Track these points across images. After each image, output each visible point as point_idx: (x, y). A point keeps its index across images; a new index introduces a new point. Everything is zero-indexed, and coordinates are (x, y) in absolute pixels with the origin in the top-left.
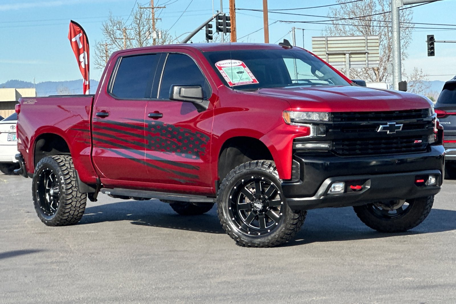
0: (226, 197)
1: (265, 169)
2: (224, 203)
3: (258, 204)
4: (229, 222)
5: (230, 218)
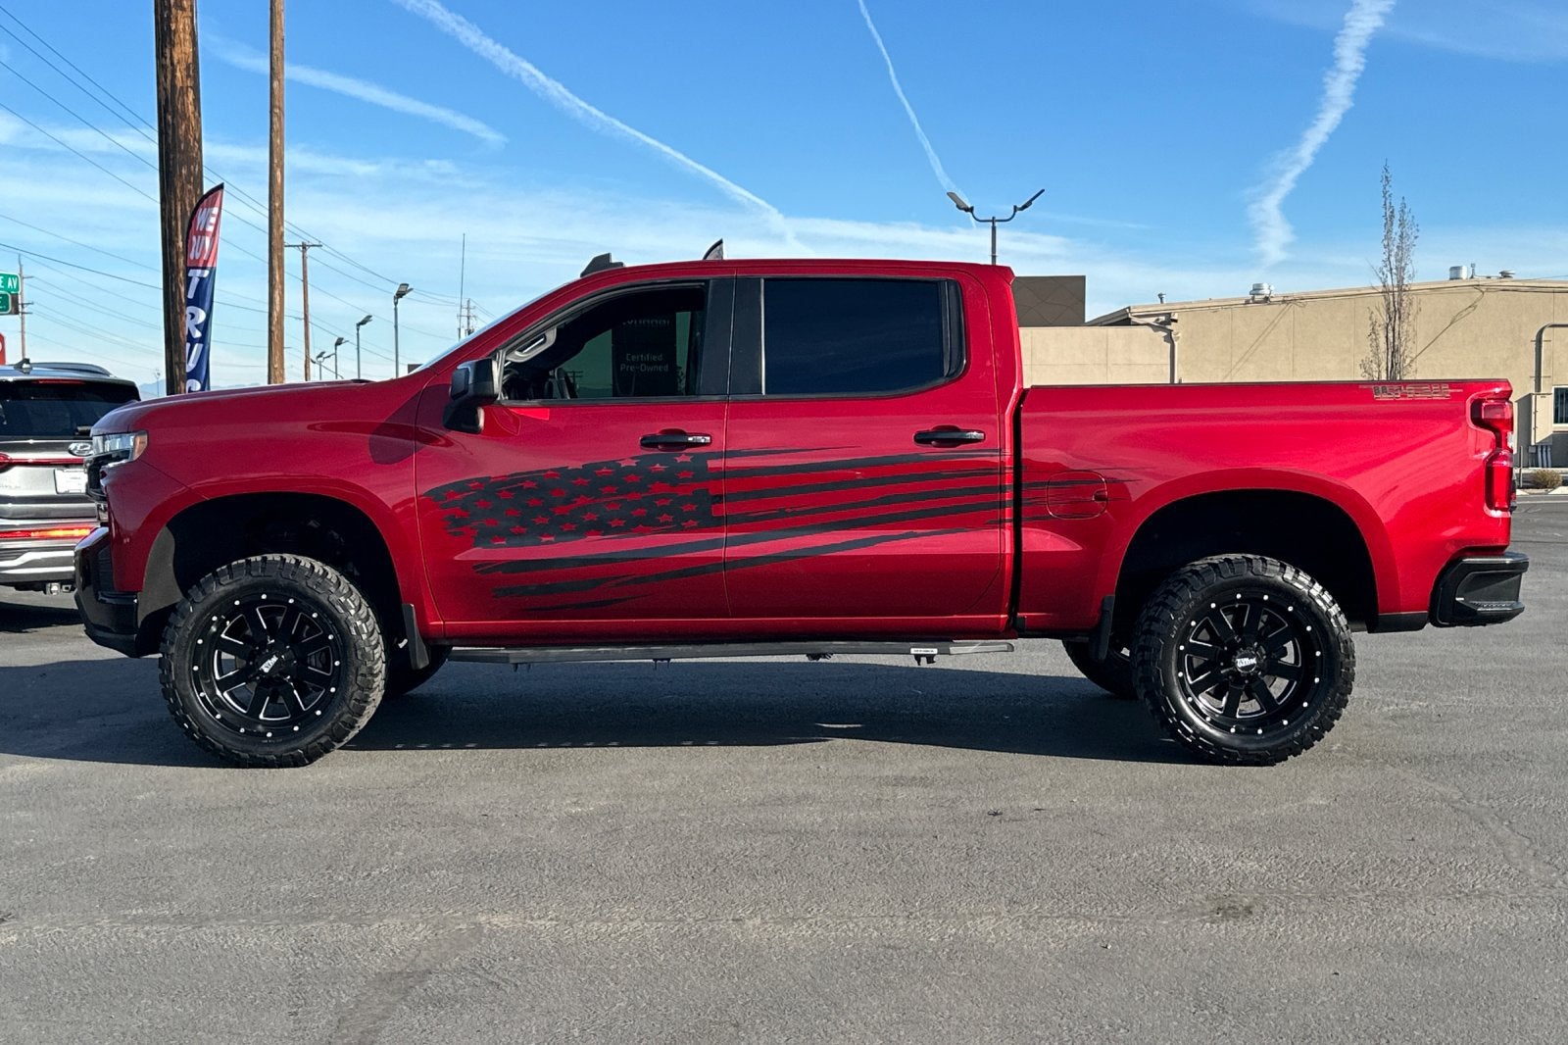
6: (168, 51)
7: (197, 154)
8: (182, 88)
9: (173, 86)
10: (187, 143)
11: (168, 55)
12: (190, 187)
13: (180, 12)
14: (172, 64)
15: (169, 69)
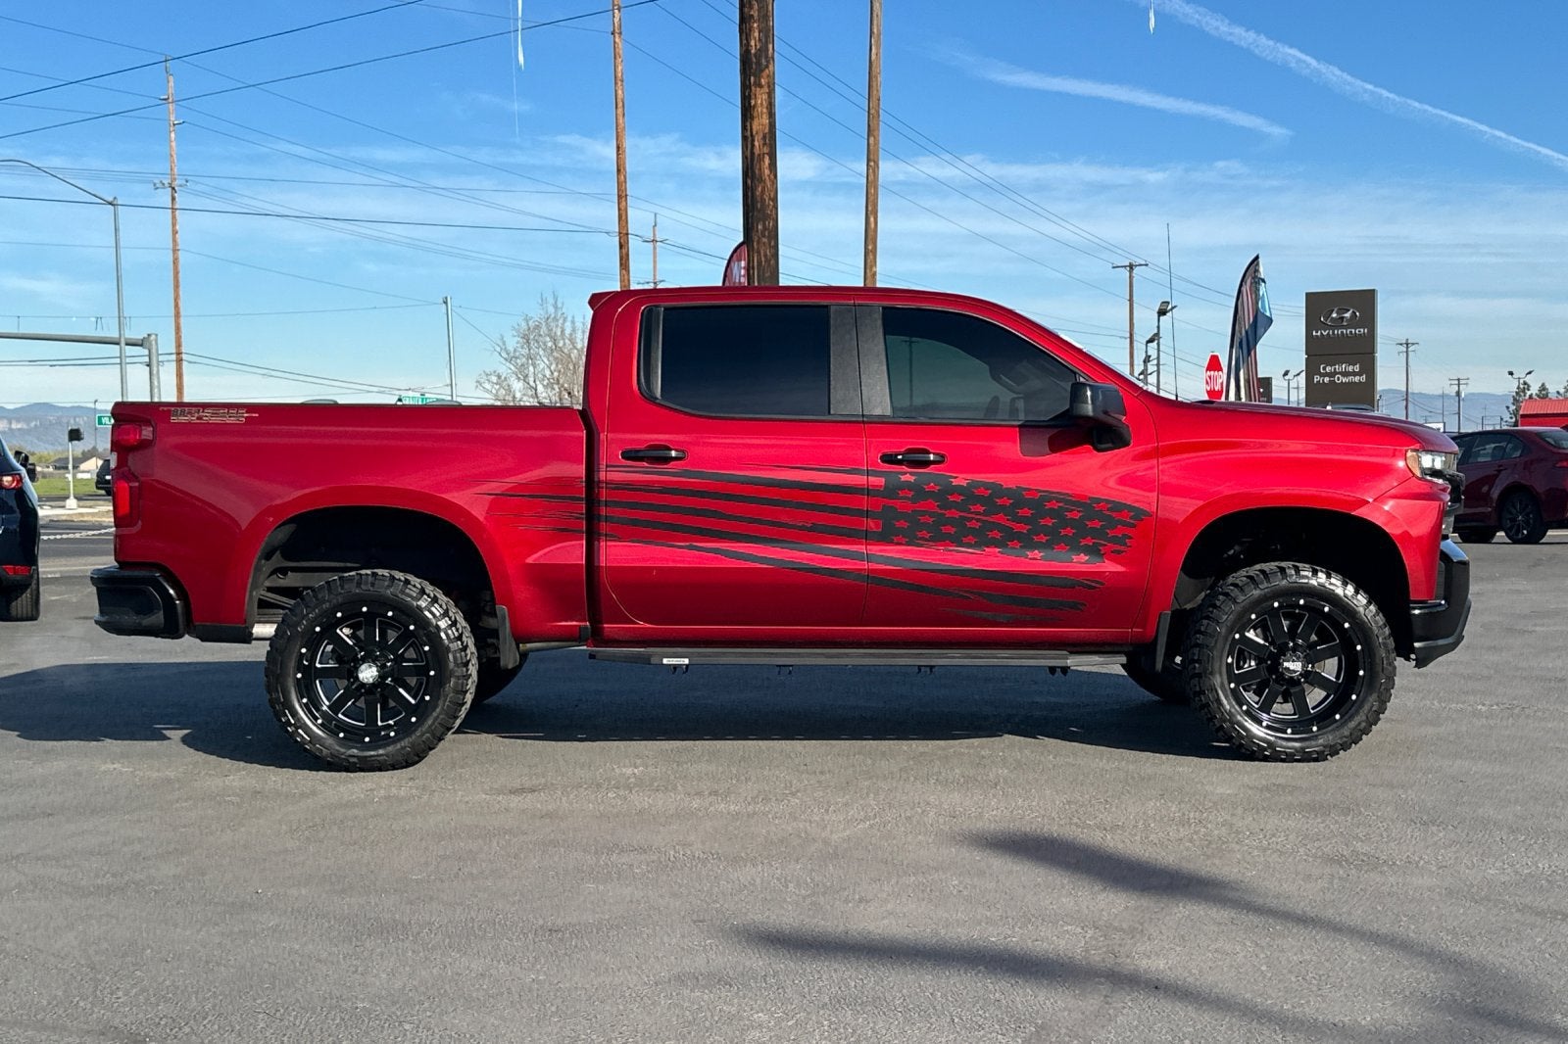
0: (1221, 662)
1: (1306, 581)
2: (1218, 676)
3: (1293, 661)
4: (1239, 718)
5: (1237, 707)
6: (748, 124)
7: (771, 211)
8: (759, 155)
9: (752, 153)
10: (763, 200)
11: (749, 128)
12: (765, 240)
13: (758, 89)
14: (752, 135)
15: (750, 139)
